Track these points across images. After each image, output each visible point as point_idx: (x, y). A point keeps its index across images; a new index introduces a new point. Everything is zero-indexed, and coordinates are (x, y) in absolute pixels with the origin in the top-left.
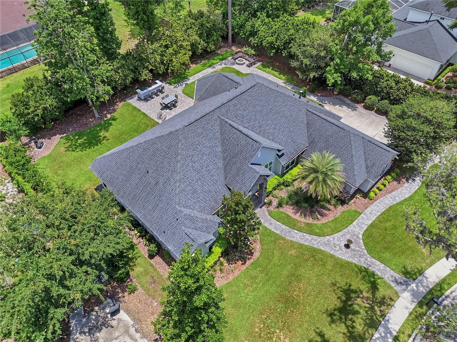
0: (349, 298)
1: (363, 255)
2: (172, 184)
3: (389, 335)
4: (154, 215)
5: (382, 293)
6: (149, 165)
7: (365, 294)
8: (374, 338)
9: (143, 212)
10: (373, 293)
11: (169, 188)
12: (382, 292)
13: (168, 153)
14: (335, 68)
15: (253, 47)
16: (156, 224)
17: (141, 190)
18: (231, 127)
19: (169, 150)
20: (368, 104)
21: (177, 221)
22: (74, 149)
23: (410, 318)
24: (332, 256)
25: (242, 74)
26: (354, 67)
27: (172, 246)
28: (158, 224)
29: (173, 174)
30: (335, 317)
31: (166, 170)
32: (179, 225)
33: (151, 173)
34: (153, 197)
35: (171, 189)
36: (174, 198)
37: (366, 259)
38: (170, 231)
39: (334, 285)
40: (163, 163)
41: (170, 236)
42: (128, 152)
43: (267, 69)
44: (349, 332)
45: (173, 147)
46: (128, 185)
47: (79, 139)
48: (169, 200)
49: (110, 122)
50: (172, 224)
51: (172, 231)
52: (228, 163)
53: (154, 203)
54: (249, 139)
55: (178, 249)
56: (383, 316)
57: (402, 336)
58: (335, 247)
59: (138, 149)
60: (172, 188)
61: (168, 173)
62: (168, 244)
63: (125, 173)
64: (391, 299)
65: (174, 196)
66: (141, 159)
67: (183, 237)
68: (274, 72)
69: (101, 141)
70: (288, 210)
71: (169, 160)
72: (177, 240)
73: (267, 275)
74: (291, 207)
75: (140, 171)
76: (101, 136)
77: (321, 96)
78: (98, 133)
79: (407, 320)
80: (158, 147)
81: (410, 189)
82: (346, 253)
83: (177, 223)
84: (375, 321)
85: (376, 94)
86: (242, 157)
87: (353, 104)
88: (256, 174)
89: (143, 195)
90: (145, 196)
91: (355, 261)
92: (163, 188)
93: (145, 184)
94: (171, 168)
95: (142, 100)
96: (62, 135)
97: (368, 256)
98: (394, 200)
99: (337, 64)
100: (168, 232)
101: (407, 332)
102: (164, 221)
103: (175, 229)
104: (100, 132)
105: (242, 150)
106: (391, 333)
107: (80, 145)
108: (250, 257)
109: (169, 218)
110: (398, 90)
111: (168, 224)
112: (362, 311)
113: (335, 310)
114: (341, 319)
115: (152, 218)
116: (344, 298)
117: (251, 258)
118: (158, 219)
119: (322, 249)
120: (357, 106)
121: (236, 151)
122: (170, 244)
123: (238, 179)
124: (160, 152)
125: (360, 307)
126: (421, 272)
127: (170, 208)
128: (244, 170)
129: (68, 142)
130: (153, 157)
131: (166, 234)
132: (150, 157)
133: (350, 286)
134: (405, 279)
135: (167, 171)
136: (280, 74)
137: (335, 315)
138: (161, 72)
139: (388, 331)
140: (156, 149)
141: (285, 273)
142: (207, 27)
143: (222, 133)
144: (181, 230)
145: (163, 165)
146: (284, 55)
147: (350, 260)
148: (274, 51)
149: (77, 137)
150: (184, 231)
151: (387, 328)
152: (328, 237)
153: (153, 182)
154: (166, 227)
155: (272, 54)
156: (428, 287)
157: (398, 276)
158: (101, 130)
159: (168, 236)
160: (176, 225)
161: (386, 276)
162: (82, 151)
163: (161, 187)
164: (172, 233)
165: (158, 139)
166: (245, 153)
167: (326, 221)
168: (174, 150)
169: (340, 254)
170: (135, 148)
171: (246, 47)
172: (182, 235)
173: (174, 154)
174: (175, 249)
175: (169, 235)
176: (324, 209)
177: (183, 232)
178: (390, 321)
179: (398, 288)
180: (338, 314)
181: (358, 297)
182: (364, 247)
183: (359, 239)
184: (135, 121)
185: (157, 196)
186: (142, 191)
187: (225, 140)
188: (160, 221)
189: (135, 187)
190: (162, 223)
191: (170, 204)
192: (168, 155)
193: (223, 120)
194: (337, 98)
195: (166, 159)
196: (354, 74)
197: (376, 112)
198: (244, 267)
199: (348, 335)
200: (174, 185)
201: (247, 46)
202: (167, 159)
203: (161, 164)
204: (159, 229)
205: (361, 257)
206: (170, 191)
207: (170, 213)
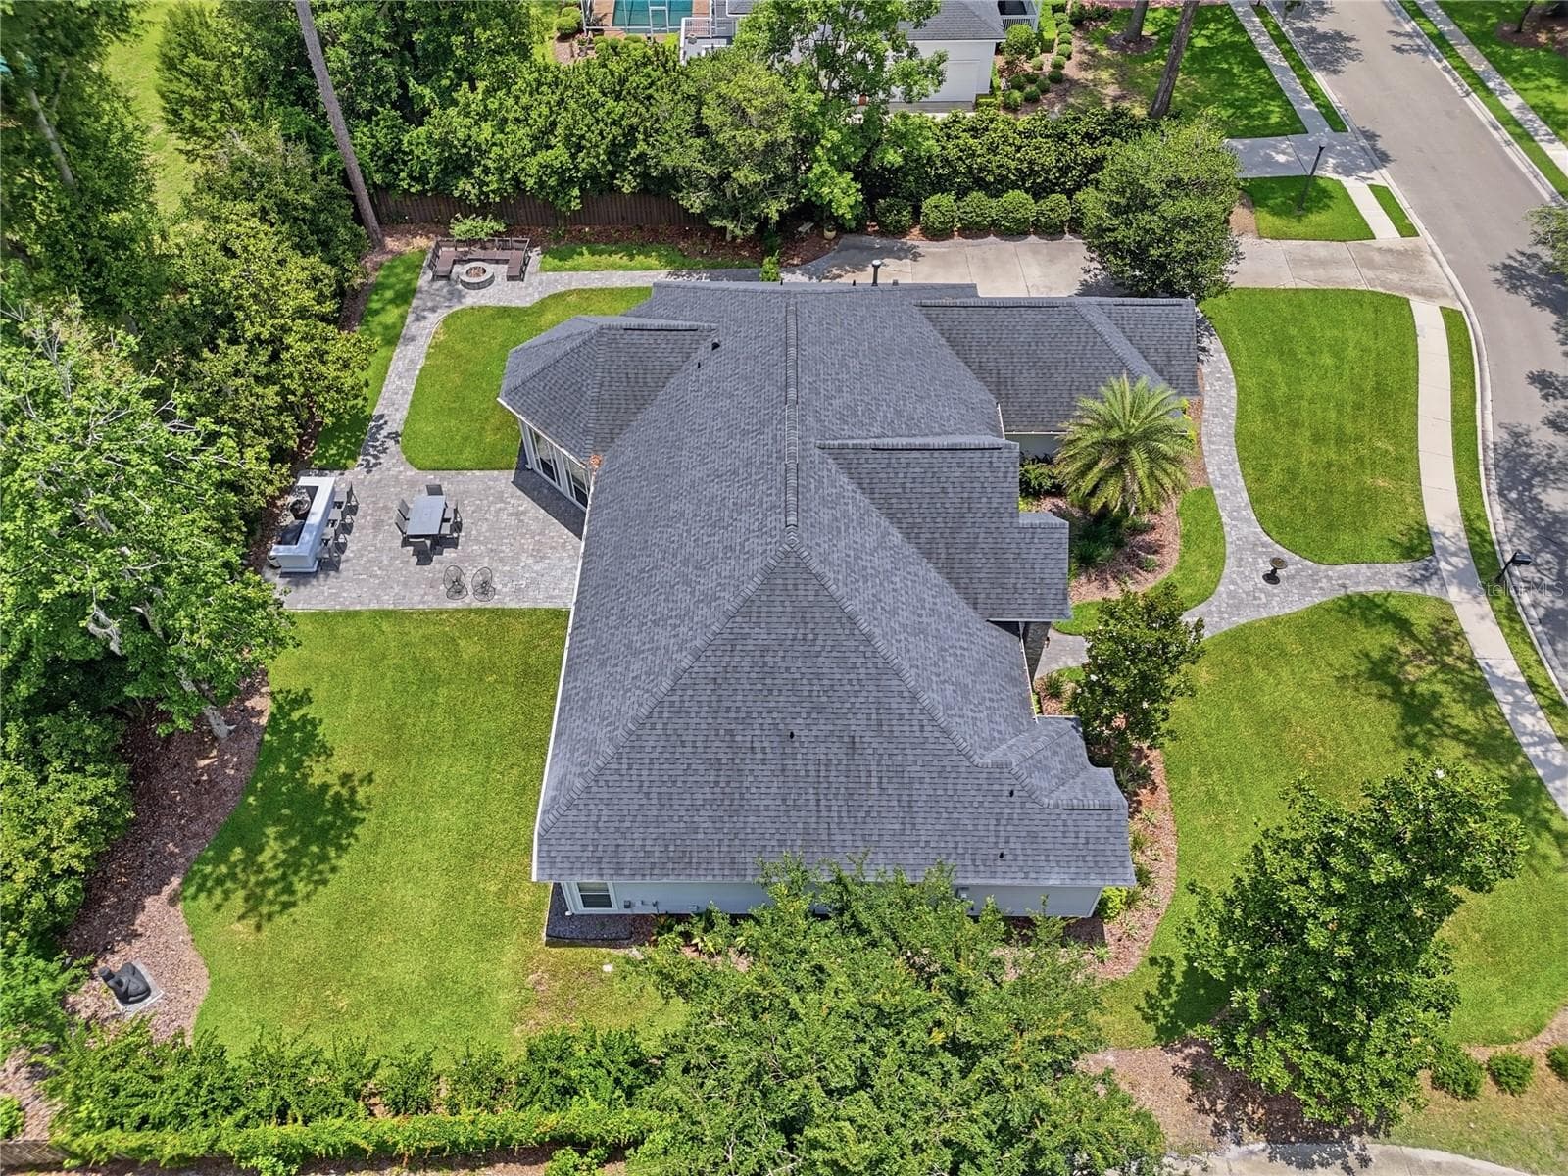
0: (1396, 683)
1: (1316, 573)
2: (906, 711)
3: (1518, 691)
4: (923, 838)
5: (1424, 623)
6: (775, 715)
7: (1406, 650)
8: (1508, 717)
9: (881, 855)
10: (1414, 637)
11: (907, 728)
12: (1420, 621)
13: (810, 637)
14: (831, 162)
15: (483, 209)
16: (954, 856)
17: (813, 802)
18: (886, 454)
19: (811, 626)
20: (941, 223)
21: (1012, 799)
22: (285, 898)
23: (1507, 630)
24: (1275, 622)
25: (524, 311)
26: (869, 135)
27: (1057, 870)
28: (961, 851)
29: (882, 683)
30: (1421, 740)
31: (848, 688)
32: (1028, 805)
33: (805, 732)
34: (876, 791)
35: (917, 728)
36: (949, 746)
37: (1329, 578)
38: (1012, 839)
39: (1343, 679)
40: (819, 677)
41: (1029, 852)
42: (660, 726)
43: (577, 260)
44: (1468, 744)
45: (815, 609)
46: (752, 819)
47: (254, 850)
48: (935, 763)
49: (296, 716)
50: (1006, 817)
51: (1024, 834)
52: (949, 559)
53: (895, 803)
54: (969, 454)
55: (1080, 864)
56: (1473, 663)
57: (1531, 673)
58: (1255, 598)
59: (690, 692)
60: (915, 723)
61: (865, 694)
62: (1042, 876)
63: (708, 796)
64: (1445, 621)
65: (942, 740)
66: (733, 715)
67: (1070, 823)
68: (604, 259)
69: (352, 801)
70: (1083, 590)
71: (834, 654)
72: (1058, 846)
73: (1221, 768)
74: (1083, 579)
75: (758, 750)
76: (325, 787)
77: (804, 262)
78: (300, 785)
79: (1507, 636)
80: (760, 642)
81: (1220, 372)
82: (1287, 593)
83: (1018, 805)
84: (1476, 685)
85: (939, 185)
86: (979, 515)
87: (897, 243)
88: (1057, 536)
89: (835, 808)
90: (844, 808)
91: (1317, 598)
92: (885, 745)
93: (813, 773)
94: (862, 671)
95: (314, 575)
96: (166, 890)
97: (1323, 567)
98: (1225, 417)
99: (835, 149)
100: (1012, 845)
101: (1531, 659)
102: (970, 828)
103: (1026, 822)
104: (305, 777)
105: (966, 495)
106: (1516, 685)
107: (291, 867)
108: (1144, 762)
109: (981, 810)
110: (993, 149)
111: (992, 828)
112: (1438, 687)
113: (1402, 727)
114: (1429, 733)
115: (928, 850)
116: (1388, 690)
117: (1149, 763)
118: (949, 838)
119: (1243, 621)
120: (910, 243)
121: (951, 510)
122: (1047, 870)
123: (1013, 581)
124: (781, 653)
125: (1428, 681)
126: (1424, 533)
127: (961, 781)
128: (1014, 546)
129: (227, 894)
130: (769, 681)
131: (1010, 857)
132: (760, 686)
133: (1367, 655)
134: (1418, 564)
135: (857, 688)
136: (632, 257)
137: (1415, 735)
138: (291, 443)
139: (1510, 686)
140: (758, 653)
141: (1246, 734)
142: (304, 207)
143: (867, 487)
144: (1047, 811)
145: (826, 682)
146: (626, 190)
147: (1308, 602)
148: (576, 192)
149: (237, 854)
150: (1056, 806)
151: (1502, 681)
152: (1221, 588)
153: (837, 751)
154: (993, 839)
155: (576, 205)
156: (1463, 550)
157: (1404, 567)
158: (296, 765)
159: (1021, 858)
160: (1018, 811)
161: (1392, 583)
162: (325, 882)
163: (874, 745)
164: (1028, 839)
165: (739, 619)
166: (984, 500)
167: (1176, 556)
168: (827, 615)
169: (1281, 604)
170: (676, 698)
171: (457, 219)
172: (1059, 823)
173: (837, 626)
174: (1073, 870)
175: (1019, 852)
176: (1141, 532)
177: (1058, 811)
178: (1490, 662)
179: (1431, 590)
180: (1417, 729)
181: (1403, 665)
182: (1298, 558)
183: (1270, 545)
184: (384, 656)
185: (885, 780)
186: (823, 802)
187: (893, 501)
188: (958, 839)
189: (783, 808)
190: (969, 839)
191: (948, 769)
192: (820, 642)
193: (842, 447)
194: (846, 248)
195: (821, 659)
196: (893, 157)
197: (964, 232)
198: (1163, 794)
199: (1473, 751)
200: (917, 711)
201: (458, 215)
202: (824, 654)
203: (816, 682)
204: (974, 861)
205: (1317, 581)
206: (918, 734)
207: (973, 793)
